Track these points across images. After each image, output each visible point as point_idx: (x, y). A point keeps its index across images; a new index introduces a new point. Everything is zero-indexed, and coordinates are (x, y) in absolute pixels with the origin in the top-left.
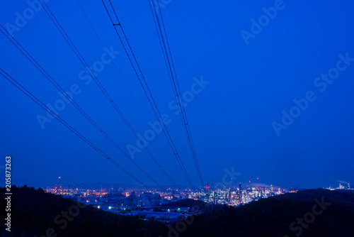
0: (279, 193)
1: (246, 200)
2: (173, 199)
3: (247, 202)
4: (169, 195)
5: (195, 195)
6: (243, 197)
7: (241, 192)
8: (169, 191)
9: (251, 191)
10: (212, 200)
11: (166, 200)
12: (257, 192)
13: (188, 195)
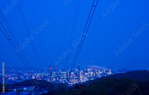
0: (110, 73)
1: (83, 79)
2: (18, 79)
3: (85, 81)
4: (13, 76)
5: (38, 75)
6: (81, 77)
7: (79, 72)
8: (13, 72)
9: (87, 72)
10: (54, 79)
11: (11, 81)
12: (92, 73)
13: (31, 76)
